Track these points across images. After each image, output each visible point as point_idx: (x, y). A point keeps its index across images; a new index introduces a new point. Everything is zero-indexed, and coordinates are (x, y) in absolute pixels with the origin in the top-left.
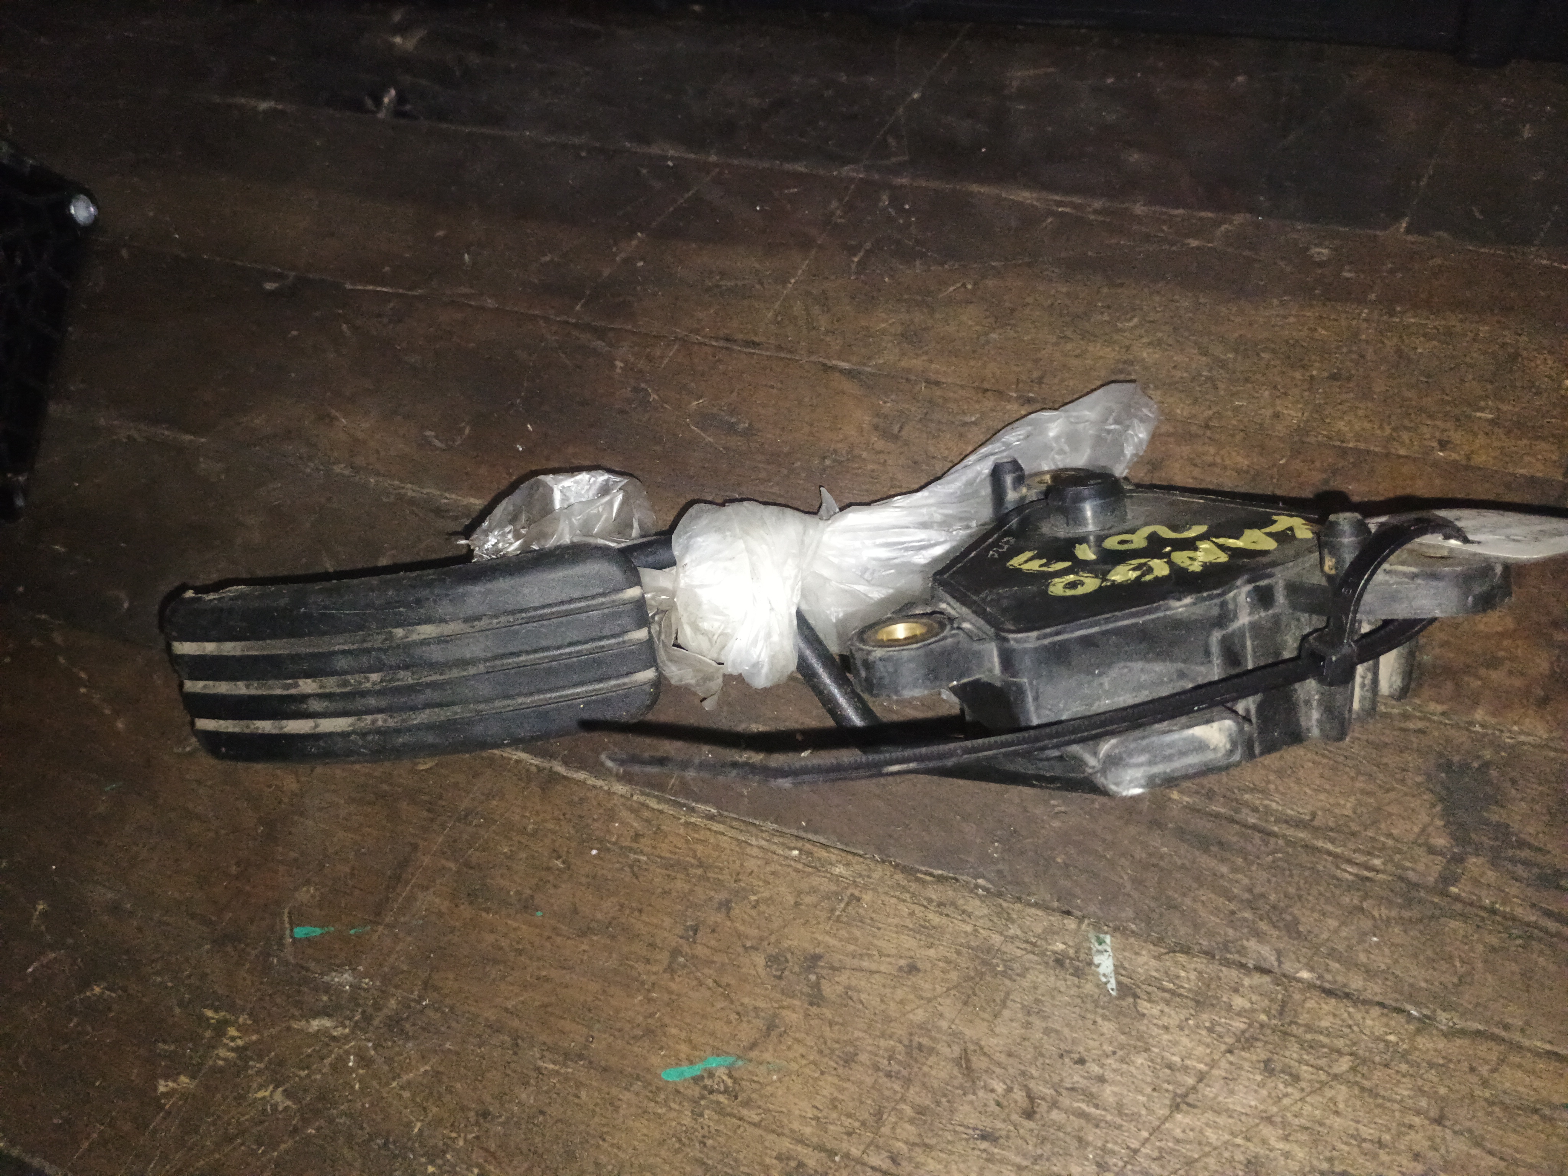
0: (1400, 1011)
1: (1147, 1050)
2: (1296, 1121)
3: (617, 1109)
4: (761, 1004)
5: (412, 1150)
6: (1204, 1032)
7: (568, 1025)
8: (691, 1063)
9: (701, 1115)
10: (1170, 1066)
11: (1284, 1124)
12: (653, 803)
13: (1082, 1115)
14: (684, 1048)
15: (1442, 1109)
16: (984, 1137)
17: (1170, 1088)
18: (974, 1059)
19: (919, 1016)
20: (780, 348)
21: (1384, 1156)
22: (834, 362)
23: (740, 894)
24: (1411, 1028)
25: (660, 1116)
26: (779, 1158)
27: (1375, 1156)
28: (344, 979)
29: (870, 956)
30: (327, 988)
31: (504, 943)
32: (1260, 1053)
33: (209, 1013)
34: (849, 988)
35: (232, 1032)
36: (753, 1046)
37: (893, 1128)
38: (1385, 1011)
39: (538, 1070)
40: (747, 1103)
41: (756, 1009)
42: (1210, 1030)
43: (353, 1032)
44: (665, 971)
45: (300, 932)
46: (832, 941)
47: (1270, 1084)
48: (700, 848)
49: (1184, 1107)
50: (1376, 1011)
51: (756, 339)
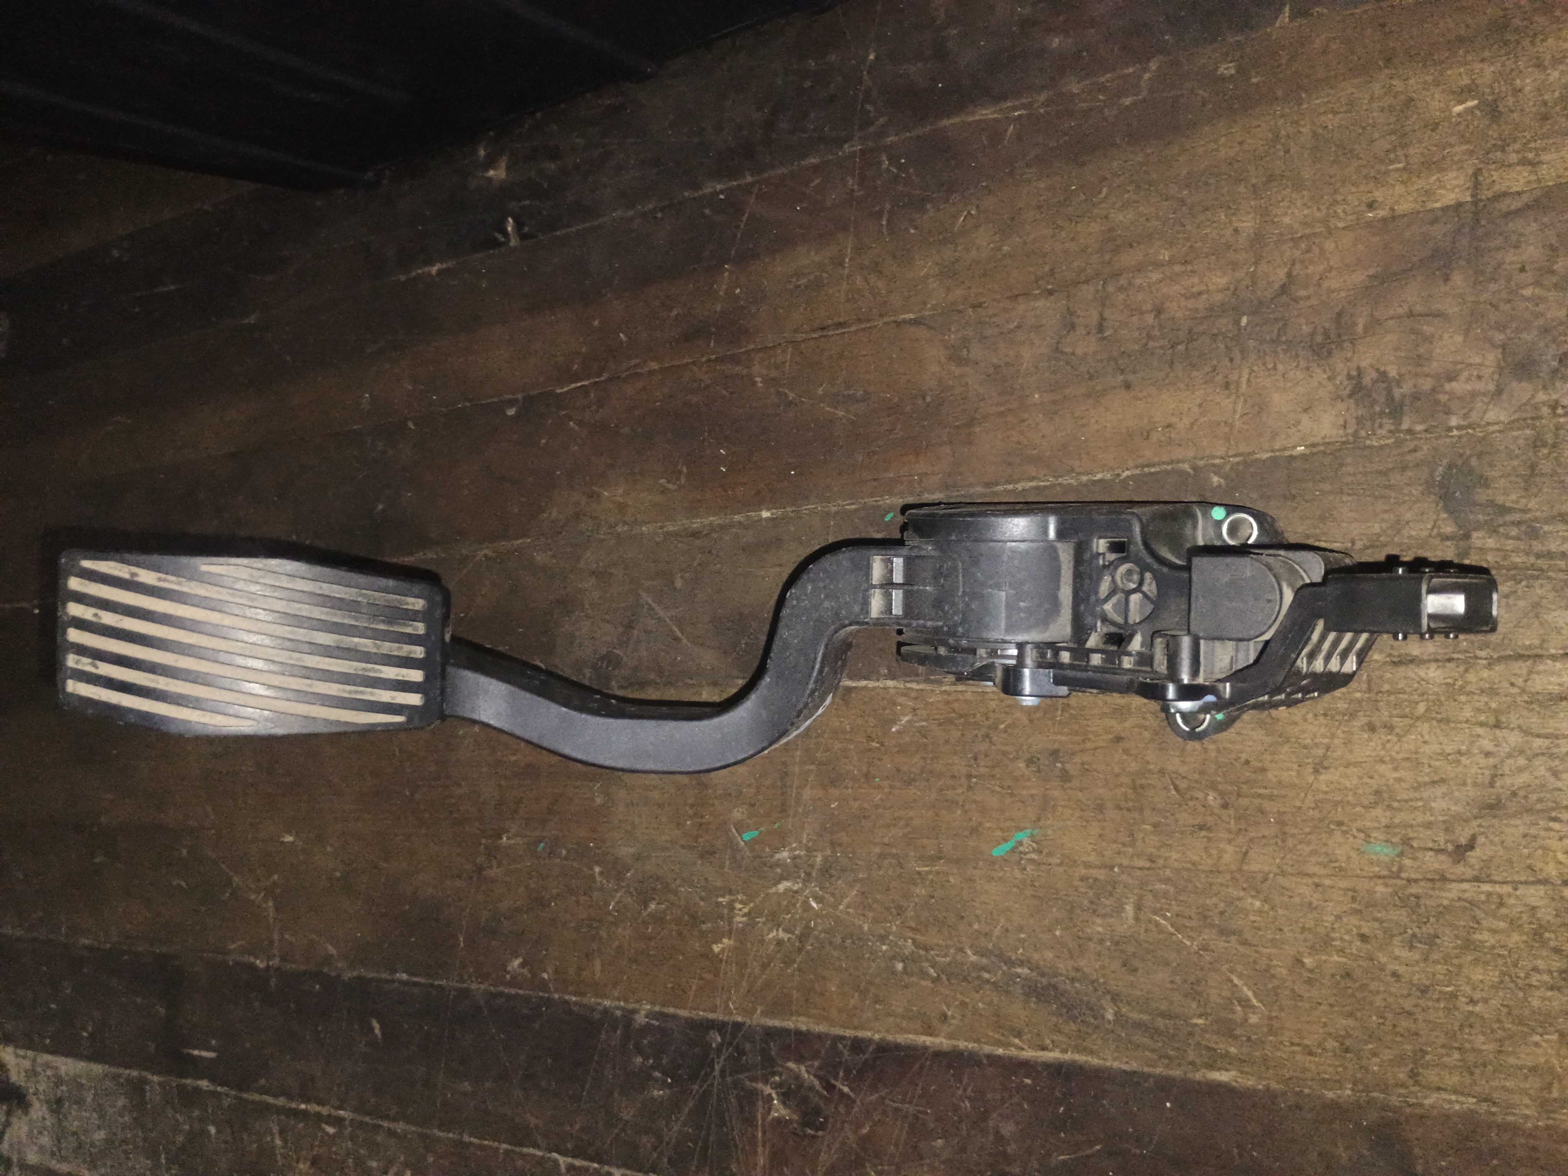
0: (1450, 660)
1: (1288, 741)
2: (1401, 756)
3: (974, 881)
4: (1033, 792)
5: (870, 940)
6: (1321, 718)
7: (925, 842)
8: (1006, 840)
9: (1025, 869)
10: (1305, 747)
11: (1393, 760)
12: (914, 686)
13: (1260, 796)
14: (998, 833)
15: (1496, 717)
16: (1202, 827)
17: (1310, 760)
18: (1177, 782)
19: (1133, 766)
20: (859, 320)
21: (1463, 759)
22: (902, 317)
23: (994, 727)
24: (1462, 669)
25: (1000, 878)
26: (1082, 880)
27: (1458, 762)
28: (784, 855)
29: (1089, 739)
30: (778, 864)
31: (866, 805)
32: (1362, 720)
33: (721, 899)
34: (1083, 764)
35: (738, 906)
36: (1039, 819)
37: (1144, 842)
38: (1440, 664)
39: (919, 873)
40: (1050, 854)
41: (1032, 796)
42: (1325, 715)
43: (804, 884)
44: (968, 790)
45: (747, 836)
46: (1064, 738)
47: (1375, 737)
48: (956, 705)
49: (1321, 770)
50: (1433, 666)
51: (841, 320)
